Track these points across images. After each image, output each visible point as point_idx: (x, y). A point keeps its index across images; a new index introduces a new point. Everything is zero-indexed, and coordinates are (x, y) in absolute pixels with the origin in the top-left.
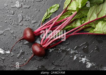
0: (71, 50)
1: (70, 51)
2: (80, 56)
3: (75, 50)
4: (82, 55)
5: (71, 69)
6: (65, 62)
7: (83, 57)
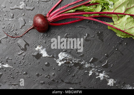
0: (85, 63)
3: (91, 63)
4: (100, 69)
5: (86, 88)
6: (78, 79)
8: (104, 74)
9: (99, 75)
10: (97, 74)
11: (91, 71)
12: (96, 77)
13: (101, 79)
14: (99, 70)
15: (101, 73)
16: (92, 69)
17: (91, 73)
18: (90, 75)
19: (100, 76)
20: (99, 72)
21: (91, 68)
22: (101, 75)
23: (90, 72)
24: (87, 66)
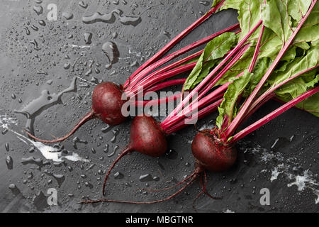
1: (260, 154)
2: (290, 171)
5: (263, 209)
6: (244, 189)
7: (300, 173)
8: (306, 176)
9: (294, 180)
10: (290, 176)
11: (276, 171)
12: (288, 185)
13: (301, 188)
14: (294, 169)
15: (300, 175)
16: (279, 166)
17: (275, 175)
18: (273, 178)
19: (297, 183)
20: (296, 173)
21: (275, 162)
22: (301, 180)
23: (273, 172)
24: (265, 159)
